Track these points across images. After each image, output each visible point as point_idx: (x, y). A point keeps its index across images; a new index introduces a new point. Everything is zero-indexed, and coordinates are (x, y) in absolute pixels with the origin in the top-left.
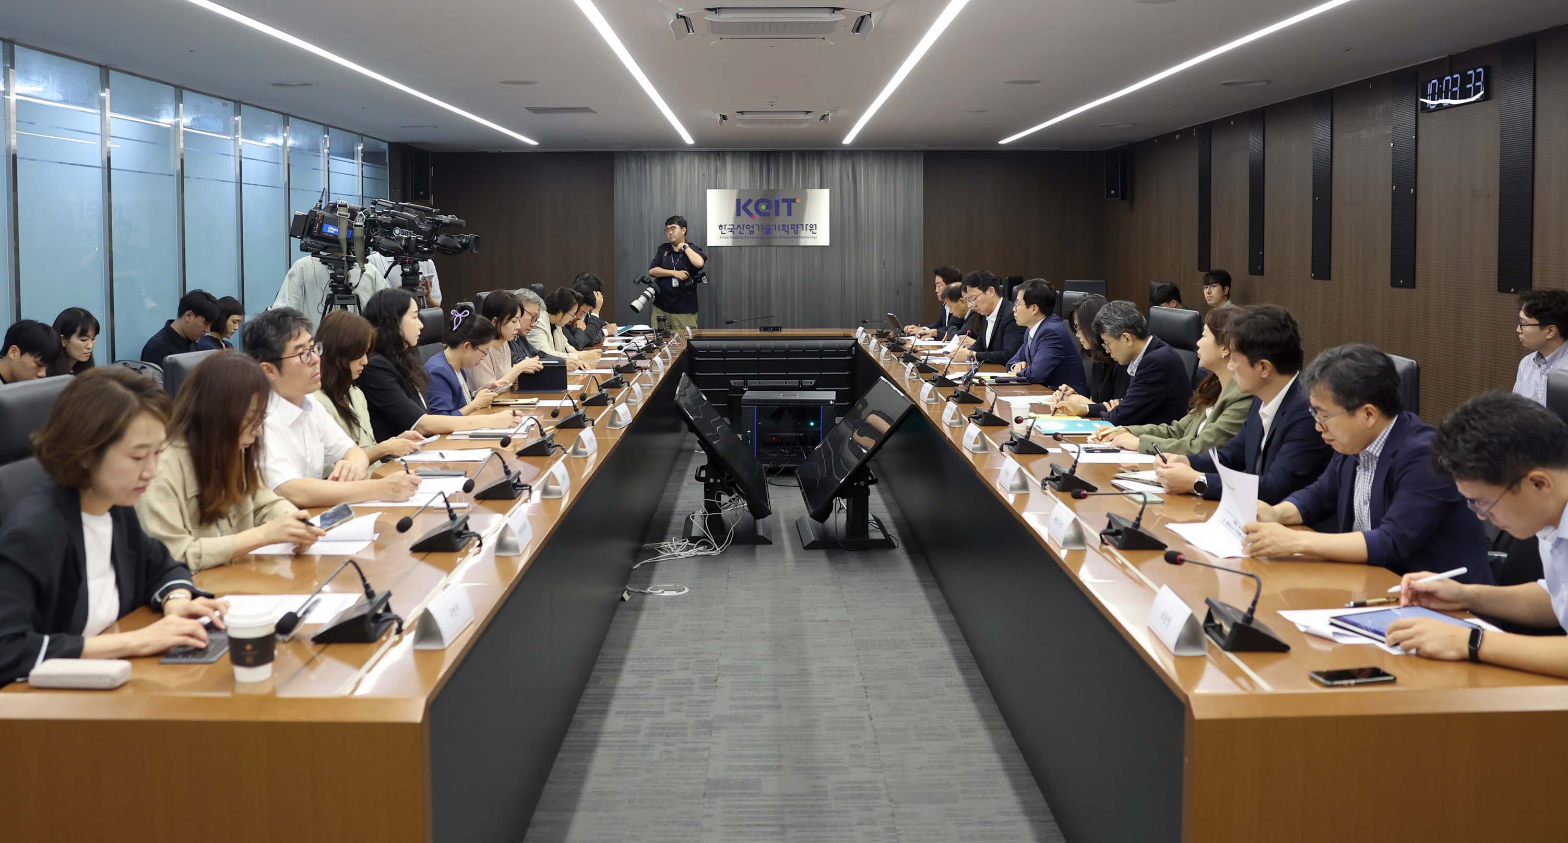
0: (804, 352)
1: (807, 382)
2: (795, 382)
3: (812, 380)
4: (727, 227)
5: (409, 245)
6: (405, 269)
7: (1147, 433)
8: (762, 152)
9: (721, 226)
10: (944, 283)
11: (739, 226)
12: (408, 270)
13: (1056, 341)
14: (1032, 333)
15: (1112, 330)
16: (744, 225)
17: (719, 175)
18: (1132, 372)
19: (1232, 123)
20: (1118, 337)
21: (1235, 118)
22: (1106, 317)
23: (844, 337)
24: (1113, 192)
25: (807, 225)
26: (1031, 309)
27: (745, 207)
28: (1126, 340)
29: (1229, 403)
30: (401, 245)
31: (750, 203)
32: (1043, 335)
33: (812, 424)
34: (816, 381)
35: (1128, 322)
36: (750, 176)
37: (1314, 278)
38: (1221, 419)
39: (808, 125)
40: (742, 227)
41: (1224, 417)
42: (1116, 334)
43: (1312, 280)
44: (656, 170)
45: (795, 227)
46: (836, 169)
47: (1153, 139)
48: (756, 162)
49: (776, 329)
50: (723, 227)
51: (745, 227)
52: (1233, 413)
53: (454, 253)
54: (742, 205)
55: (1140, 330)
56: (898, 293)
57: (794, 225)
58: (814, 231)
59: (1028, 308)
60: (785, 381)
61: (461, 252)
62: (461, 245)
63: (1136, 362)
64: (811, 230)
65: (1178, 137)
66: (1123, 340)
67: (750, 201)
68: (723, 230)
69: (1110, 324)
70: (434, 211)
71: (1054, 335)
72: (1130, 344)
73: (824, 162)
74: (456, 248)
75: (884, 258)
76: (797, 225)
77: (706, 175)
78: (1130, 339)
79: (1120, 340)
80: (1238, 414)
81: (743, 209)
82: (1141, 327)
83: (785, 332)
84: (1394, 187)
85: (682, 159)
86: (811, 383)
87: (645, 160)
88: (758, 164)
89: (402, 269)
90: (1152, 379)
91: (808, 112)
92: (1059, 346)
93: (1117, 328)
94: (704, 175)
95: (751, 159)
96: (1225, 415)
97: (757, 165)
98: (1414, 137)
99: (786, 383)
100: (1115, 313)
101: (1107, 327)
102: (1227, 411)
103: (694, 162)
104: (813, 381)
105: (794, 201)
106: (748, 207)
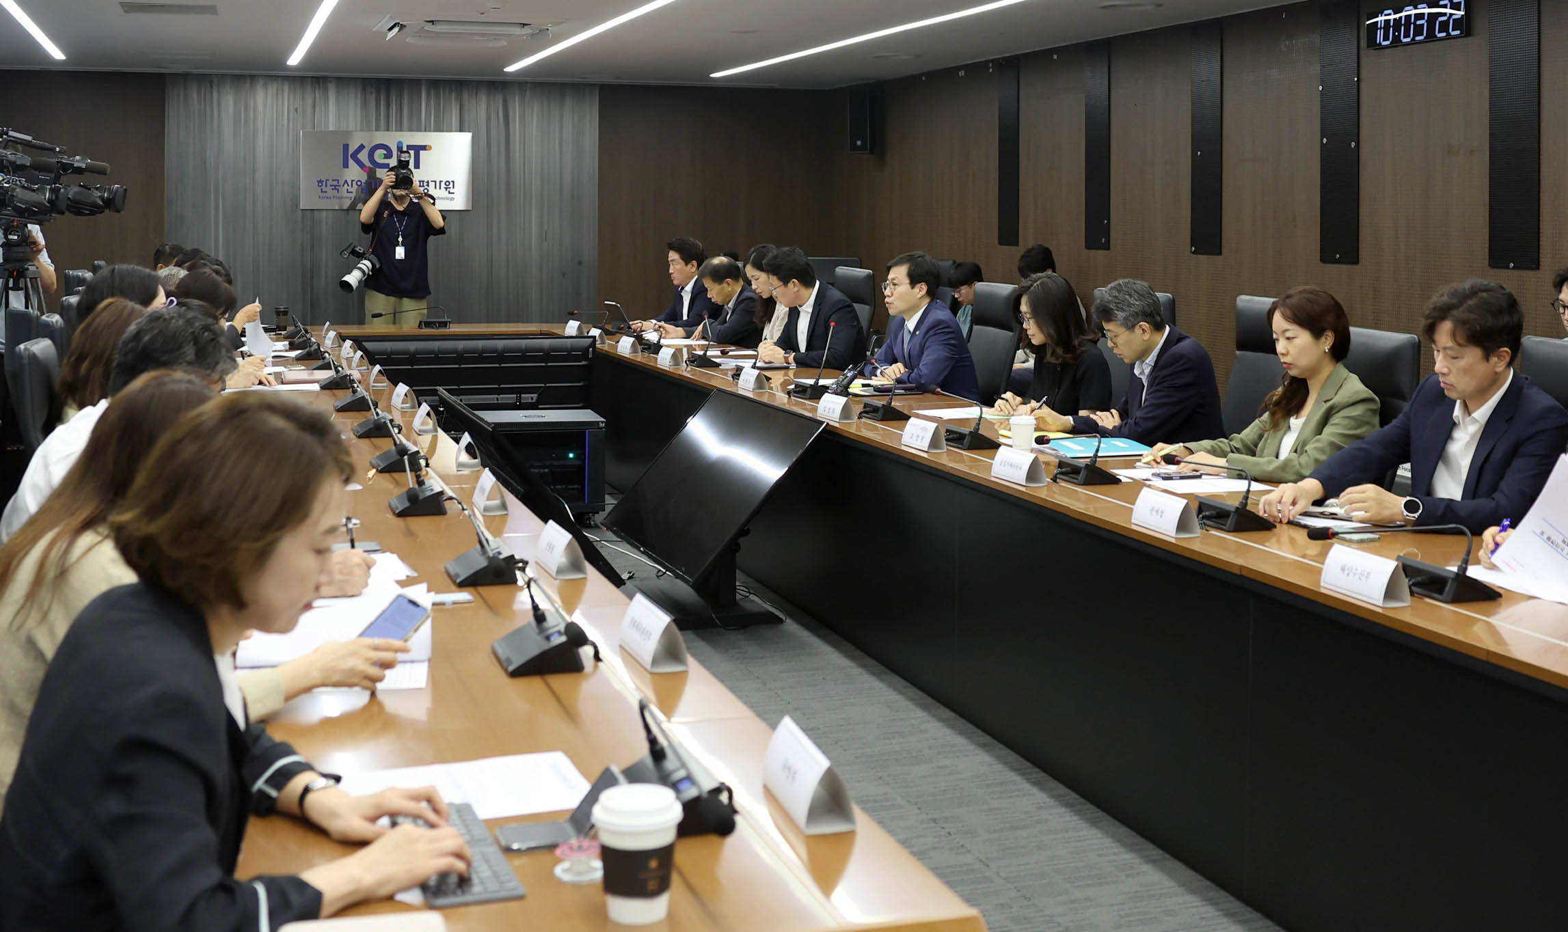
0: (480, 356)
1: (528, 398)
2: (510, 398)
3: (532, 395)
4: (329, 183)
5: (57, 197)
6: (11, 237)
7: (1209, 452)
8: (378, 80)
9: (320, 181)
10: (681, 261)
11: (346, 181)
12: (16, 237)
13: (949, 336)
14: (911, 324)
15: (1126, 319)
16: (352, 181)
17: (317, 110)
18: (1142, 372)
19: (1055, 57)
20: (1131, 327)
21: (1062, 51)
22: (1117, 301)
23: (541, 334)
24: (859, 143)
25: (441, 182)
26: (916, 290)
27: (354, 156)
28: (1141, 331)
29: (1336, 410)
30: (45, 198)
31: (362, 149)
32: (928, 328)
33: (571, 455)
34: (539, 395)
35: (1147, 308)
36: (362, 116)
37: (1194, 253)
38: (1328, 430)
39: (505, 43)
40: (350, 184)
41: (1334, 427)
42: (1130, 324)
43: (1193, 256)
44: (227, 103)
45: (425, 184)
46: (480, 106)
47: (920, 75)
48: (372, 93)
49: (444, 325)
50: (324, 183)
51: (354, 183)
52: (1346, 422)
53: (92, 213)
54: (350, 153)
55: (1158, 319)
56: (564, 275)
57: (423, 182)
58: (452, 190)
59: (913, 288)
60: (496, 396)
61: (102, 212)
62: (103, 202)
63: (1151, 359)
64: (446, 189)
65: (962, 73)
66: (1138, 331)
67: (362, 147)
68: (323, 187)
69: (1123, 310)
70: (58, 149)
71: (948, 327)
72: (1146, 337)
73: (465, 95)
74: (95, 205)
75: (545, 227)
76: (428, 182)
77: (300, 110)
78: (1148, 330)
79: (1134, 331)
80: (1353, 423)
81: (351, 157)
82: (1159, 315)
83: (455, 329)
84: (1325, 140)
85: (265, 86)
86: (532, 399)
87: (212, 87)
88: (374, 96)
89: (6, 237)
90: (1179, 382)
91: (524, 25)
92: (953, 342)
93: (1132, 316)
94: (296, 109)
95: (364, 89)
96: (1333, 424)
97: (372, 99)
98: (1356, 79)
99: (498, 400)
100: (1131, 296)
101: (1120, 315)
102: (1335, 419)
103: (282, 90)
104: (535, 396)
105: (424, 148)
106: (358, 156)
